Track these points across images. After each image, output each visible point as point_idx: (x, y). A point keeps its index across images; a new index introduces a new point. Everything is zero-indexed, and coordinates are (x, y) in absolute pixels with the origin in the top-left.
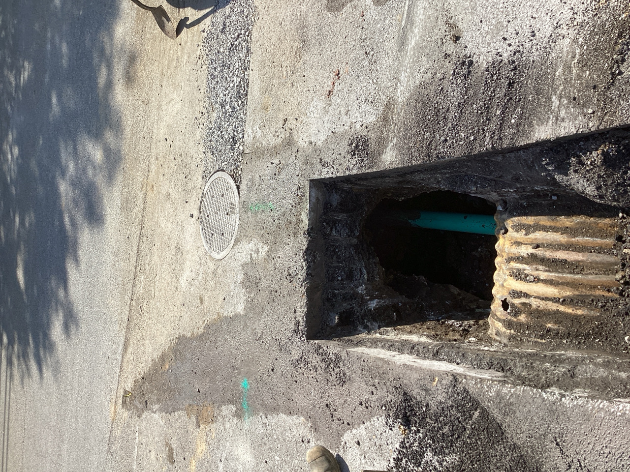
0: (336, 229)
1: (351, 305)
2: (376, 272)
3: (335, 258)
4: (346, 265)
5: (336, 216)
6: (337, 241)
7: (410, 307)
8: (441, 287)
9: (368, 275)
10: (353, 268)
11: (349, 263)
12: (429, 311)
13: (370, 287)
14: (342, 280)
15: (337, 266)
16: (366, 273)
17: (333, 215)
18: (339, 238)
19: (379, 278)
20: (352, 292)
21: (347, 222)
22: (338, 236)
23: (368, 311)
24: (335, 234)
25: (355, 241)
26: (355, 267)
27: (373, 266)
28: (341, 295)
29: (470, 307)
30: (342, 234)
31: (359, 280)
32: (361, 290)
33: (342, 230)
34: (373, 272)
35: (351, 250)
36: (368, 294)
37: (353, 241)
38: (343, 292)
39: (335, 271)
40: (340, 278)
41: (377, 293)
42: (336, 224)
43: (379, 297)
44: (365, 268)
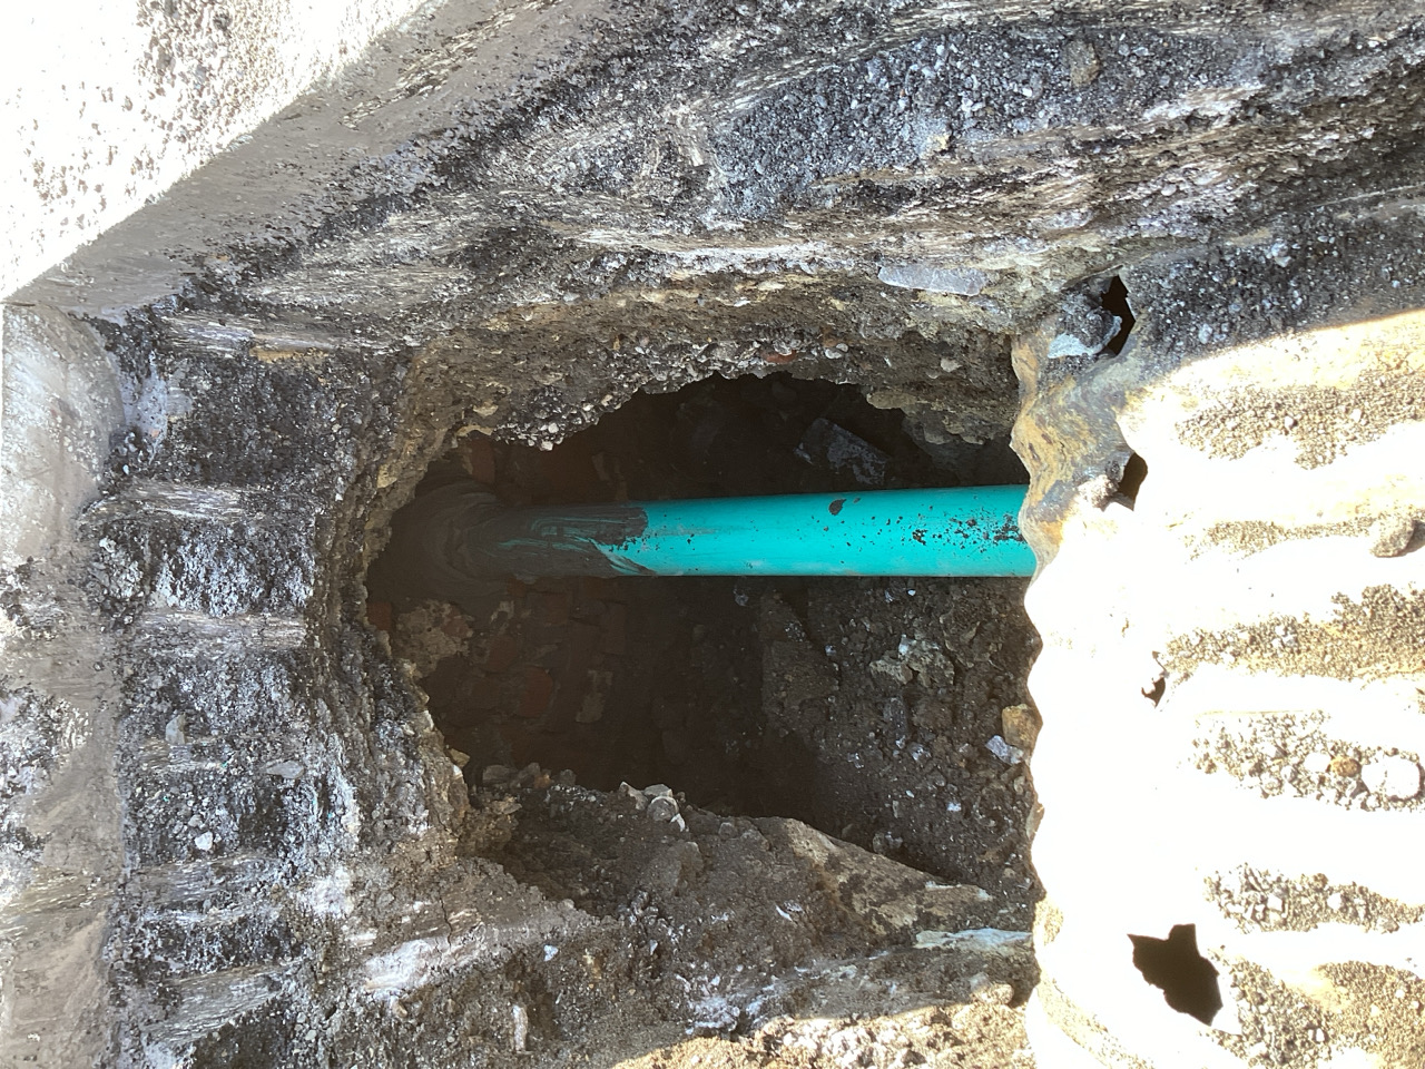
0: (177, 573)
1: (274, 986)
2: (409, 792)
3: (173, 729)
4: (241, 763)
5: (177, 504)
6: (187, 636)
7: (599, 959)
8: (749, 833)
9: (367, 810)
10: (280, 778)
11: (260, 751)
12: (701, 971)
13: (376, 875)
14: (218, 849)
15: (189, 777)
16: (350, 802)
17: (163, 500)
18: (199, 618)
19: (429, 820)
20: (275, 915)
21: (240, 529)
22: (190, 611)
23: (369, 1015)
24: (173, 600)
25: (291, 632)
26: (291, 771)
27: (392, 759)
28: (211, 938)
29: (887, 926)
30: (215, 599)
31: (317, 841)
32: (328, 896)
33: (215, 576)
34: (393, 792)
35: (268, 680)
36: (366, 916)
37: (280, 634)
38: (228, 916)
39: (176, 801)
40: (204, 842)
41: (417, 906)
42: (180, 543)
43: (436, 926)
44: (351, 769)
